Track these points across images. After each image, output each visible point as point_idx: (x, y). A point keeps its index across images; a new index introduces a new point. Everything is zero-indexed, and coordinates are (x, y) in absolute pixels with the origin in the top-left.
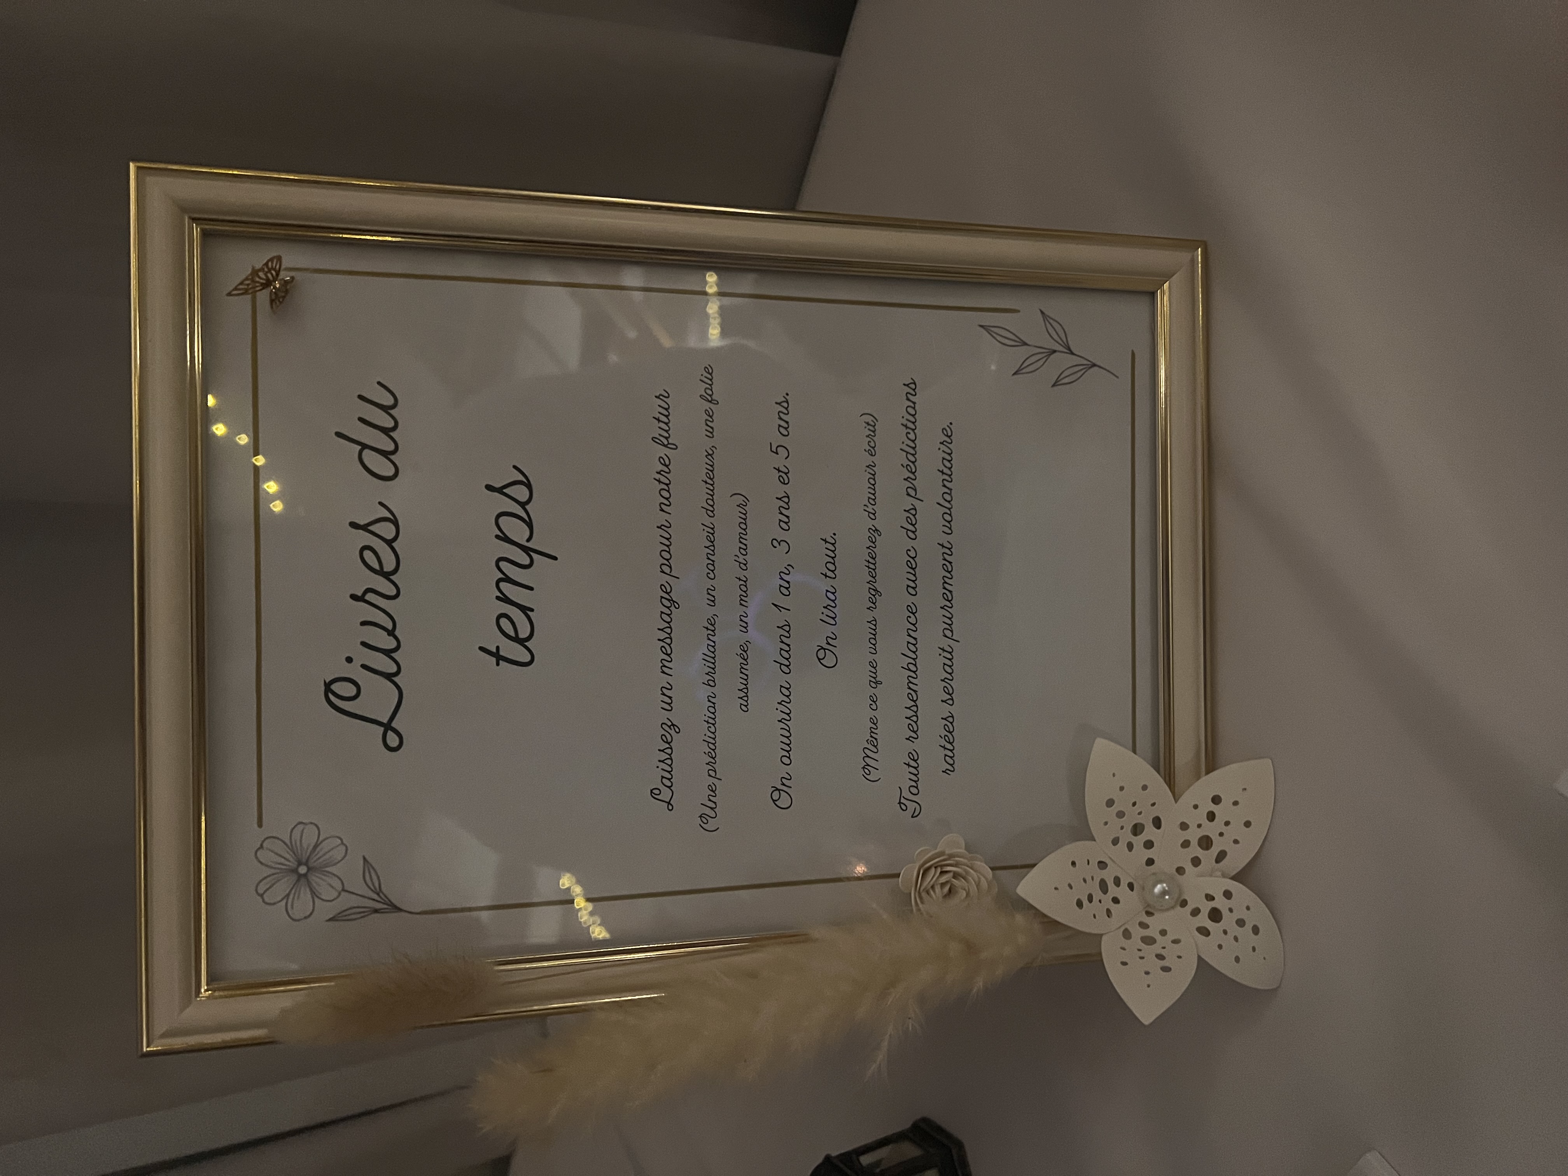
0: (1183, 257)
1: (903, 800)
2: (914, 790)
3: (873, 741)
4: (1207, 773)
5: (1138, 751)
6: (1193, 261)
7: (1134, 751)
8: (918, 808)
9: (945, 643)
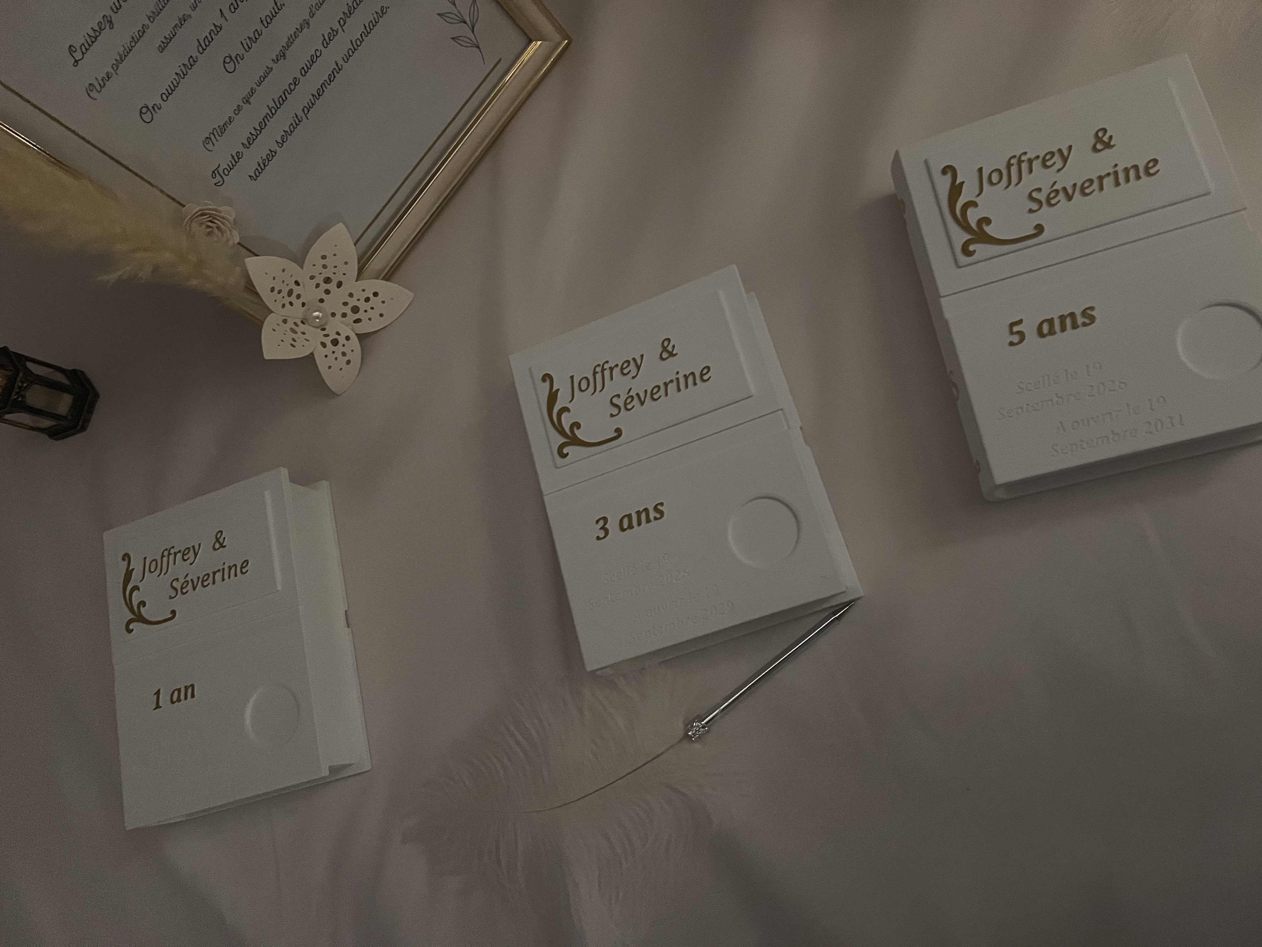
0: (557, 37)
1: (216, 171)
2: (226, 172)
3: (223, 129)
4: (382, 279)
5: (357, 245)
6: (559, 44)
7: (355, 244)
8: (221, 182)
9: (300, 114)
